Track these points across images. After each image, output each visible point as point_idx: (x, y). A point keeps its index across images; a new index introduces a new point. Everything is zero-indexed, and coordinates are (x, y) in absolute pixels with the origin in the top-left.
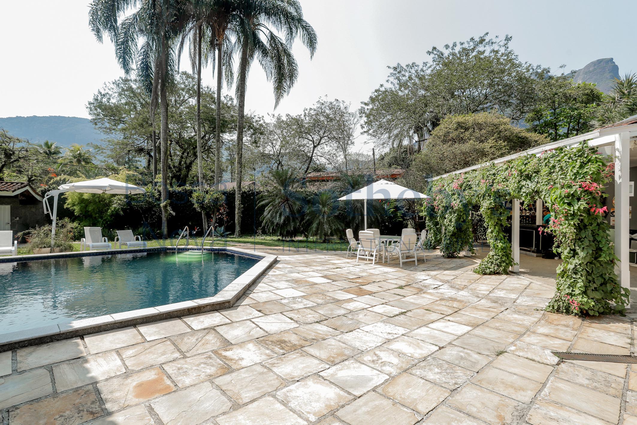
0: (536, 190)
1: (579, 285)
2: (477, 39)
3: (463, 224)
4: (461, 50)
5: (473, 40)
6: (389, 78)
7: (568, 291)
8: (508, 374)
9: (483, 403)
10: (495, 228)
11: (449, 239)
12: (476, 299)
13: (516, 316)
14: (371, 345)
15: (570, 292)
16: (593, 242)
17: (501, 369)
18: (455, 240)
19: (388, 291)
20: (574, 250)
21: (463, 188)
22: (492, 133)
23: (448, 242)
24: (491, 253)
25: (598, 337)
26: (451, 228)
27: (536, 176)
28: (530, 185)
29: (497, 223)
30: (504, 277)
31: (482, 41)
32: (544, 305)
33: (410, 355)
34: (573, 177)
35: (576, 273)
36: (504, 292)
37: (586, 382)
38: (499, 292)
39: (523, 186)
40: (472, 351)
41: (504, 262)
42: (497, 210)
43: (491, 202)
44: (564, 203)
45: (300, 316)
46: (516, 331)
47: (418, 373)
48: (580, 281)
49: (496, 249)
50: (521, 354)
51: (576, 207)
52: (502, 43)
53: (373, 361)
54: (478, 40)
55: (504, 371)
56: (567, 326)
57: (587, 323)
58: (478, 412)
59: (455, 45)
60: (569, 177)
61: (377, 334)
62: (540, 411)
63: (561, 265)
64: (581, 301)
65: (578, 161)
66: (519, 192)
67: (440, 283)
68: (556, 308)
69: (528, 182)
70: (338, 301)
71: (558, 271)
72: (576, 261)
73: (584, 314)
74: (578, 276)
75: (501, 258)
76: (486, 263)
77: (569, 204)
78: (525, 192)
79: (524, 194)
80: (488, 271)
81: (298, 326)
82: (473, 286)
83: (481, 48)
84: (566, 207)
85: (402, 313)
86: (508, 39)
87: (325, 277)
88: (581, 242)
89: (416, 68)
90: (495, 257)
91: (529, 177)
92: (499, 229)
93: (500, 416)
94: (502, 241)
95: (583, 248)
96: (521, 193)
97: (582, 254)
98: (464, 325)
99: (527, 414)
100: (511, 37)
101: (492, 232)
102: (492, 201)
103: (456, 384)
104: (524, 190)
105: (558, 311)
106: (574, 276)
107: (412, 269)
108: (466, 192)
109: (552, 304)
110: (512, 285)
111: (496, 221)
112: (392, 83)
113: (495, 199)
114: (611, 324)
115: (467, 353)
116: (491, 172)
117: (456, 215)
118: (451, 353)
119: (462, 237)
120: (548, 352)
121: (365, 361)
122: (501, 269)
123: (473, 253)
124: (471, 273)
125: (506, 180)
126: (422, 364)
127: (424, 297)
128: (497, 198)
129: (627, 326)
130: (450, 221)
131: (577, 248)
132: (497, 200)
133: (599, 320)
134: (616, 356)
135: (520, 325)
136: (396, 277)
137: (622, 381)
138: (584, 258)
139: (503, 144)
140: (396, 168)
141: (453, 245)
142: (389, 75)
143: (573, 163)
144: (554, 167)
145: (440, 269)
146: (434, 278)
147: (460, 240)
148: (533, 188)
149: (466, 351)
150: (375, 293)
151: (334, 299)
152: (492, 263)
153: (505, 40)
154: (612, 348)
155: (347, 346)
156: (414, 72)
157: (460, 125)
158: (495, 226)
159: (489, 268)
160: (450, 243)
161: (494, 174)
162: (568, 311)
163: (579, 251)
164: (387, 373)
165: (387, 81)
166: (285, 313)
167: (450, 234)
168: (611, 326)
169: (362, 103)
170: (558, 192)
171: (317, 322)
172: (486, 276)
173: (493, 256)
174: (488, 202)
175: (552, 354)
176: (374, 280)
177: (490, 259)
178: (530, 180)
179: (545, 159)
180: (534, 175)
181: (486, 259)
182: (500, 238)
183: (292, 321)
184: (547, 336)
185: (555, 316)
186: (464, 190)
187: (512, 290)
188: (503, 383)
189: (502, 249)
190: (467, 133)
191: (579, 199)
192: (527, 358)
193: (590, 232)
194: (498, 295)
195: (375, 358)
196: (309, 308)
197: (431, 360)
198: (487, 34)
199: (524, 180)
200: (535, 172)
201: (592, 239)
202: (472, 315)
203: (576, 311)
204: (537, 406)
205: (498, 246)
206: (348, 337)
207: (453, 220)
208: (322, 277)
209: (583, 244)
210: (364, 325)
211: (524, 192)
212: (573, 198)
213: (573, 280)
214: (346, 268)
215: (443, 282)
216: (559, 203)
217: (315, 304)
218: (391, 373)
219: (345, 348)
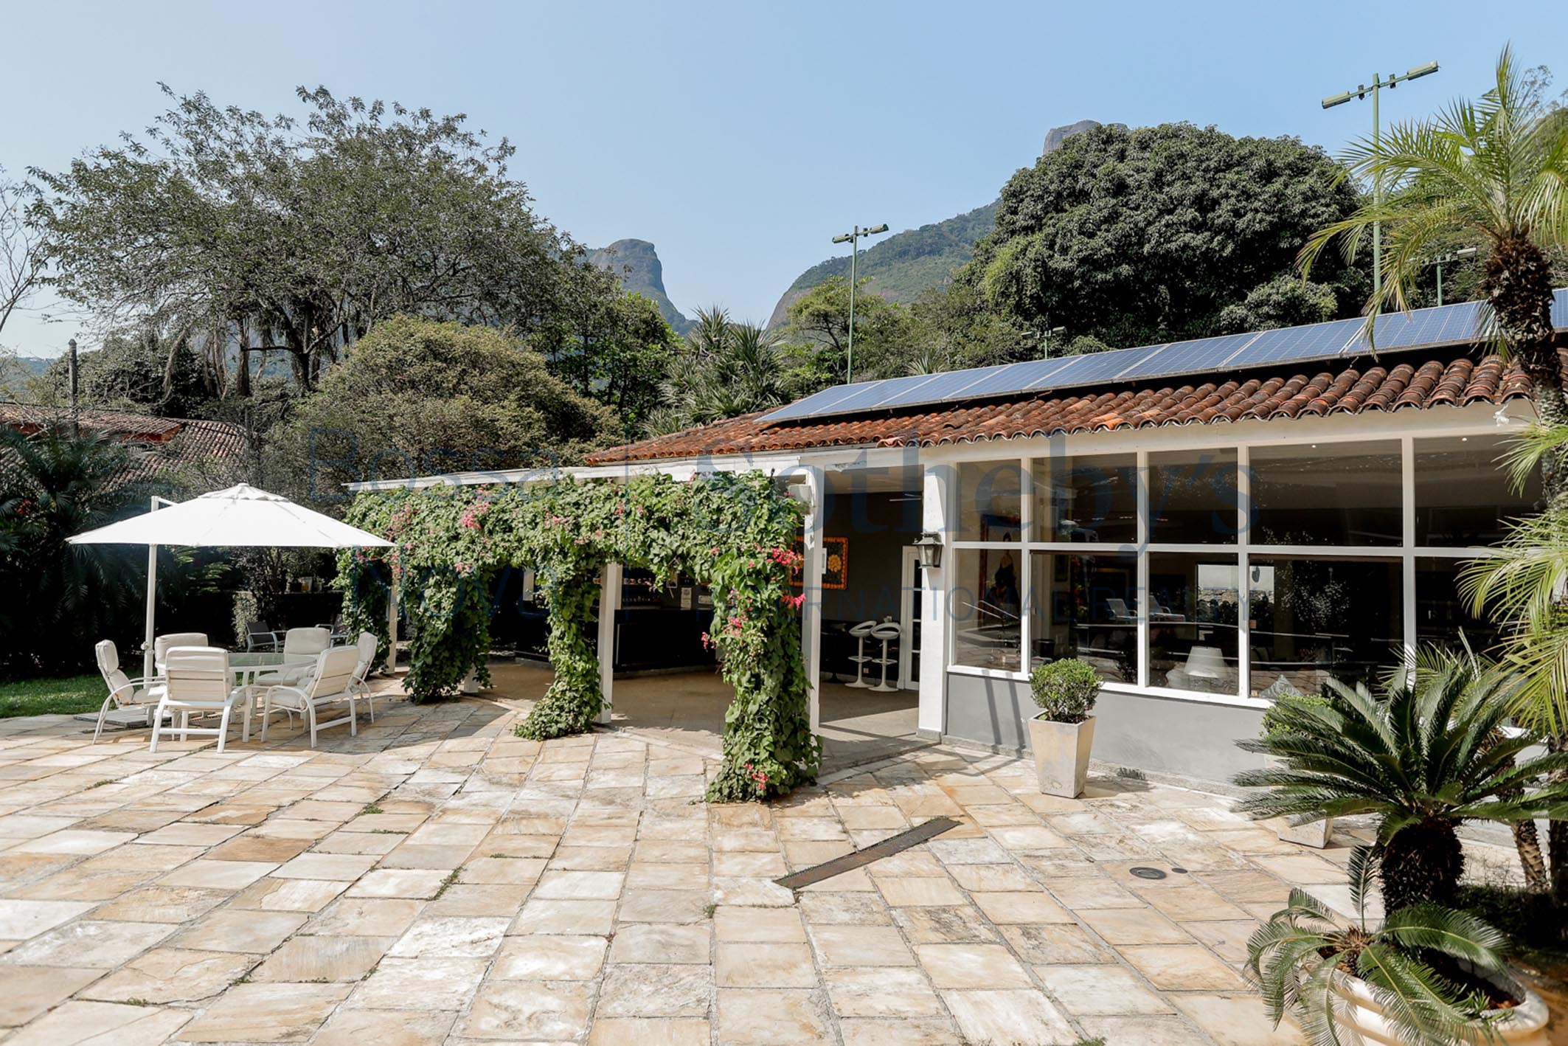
0: (679, 552)
1: (765, 742)
2: (438, 119)
3: (469, 613)
4: (395, 129)
5: (428, 116)
6: (160, 125)
7: (749, 756)
8: (752, 946)
9: (769, 1017)
10: (570, 628)
11: (431, 653)
12: (569, 805)
13: (668, 825)
14: (463, 987)
15: (752, 756)
16: (783, 658)
17: (737, 942)
18: (446, 654)
19: (346, 828)
20: (757, 676)
21: (488, 526)
22: (507, 383)
23: (429, 660)
24: (561, 686)
25: (804, 832)
26: (441, 626)
27: (679, 522)
28: (668, 541)
29: (574, 616)
30: (587, 738)
31: (449, 129)
32: (701, 790)
33: (568, 978)
34: (759, 537)
35: (761, 720)
36: (611, 775)
37: (846, 917)
38: (603, 779)
39: (653, 540)
40: (665, 923)
41: (586, 704)
42: (579, 586)
43: (568, 569)
44: (746, 586)
45: (159, 984)
46: (696, 858)
47: (620, 1010)
48: (767, 733)
49: (572, 675)
50: (739, 901)
51: (765, 596)
52: (493, 153)
53: (508, 1024)
54: (441, 124)
55: (743, 943)
56: (754, 824)
57: (776, 810)
58: (775, 1035)
59: (378, 109)
60: (751, 537)
61: (446, 954)
62: (839, 990)
63: (733, 705)
64: (769, 772)
65: (765, 506)
66: (647, 553)
67: (460, 779)
68: (726, 792)
69: (663, 533)
70: (234, 895)
71: (730, 719)
72: (763, 697)
73: (773, 796)
74: (765, 725)
75: (581, 696)
76: (548, 711)
77: (755, 589)
78: (658, 555)
79: (656, 560)
80: (554, 729)
81: (184, 1017)
82: (539, 772)
83: (445, 145)
84: (750, 593)
85: (452, 880)
86: (506, 149)
87: (85, 824)
88: (768, 659)
89: (262, 130)
90: (568, 694)
91: (664, 524)
92: (578, 630)
93: (804, 1024)
94: (584, 657)
95: (772, 672)
96: (651, 557)
97: (769, 682)
98: (602, 870)
99: (830, 1003)
100: (513, 148)
101: (561, 638)
102: (571, 566)
103: (699, 1001)
104: (655, 550)
105: (730, 797)
106: (758, 726)
107: (347, 747)
108: (497, 538)
109: (718, 787)
110: (617, 757)
111: (574, 610)
112: (167, 142)
113: (577, 562)
114: (807, 804)
115: (662, 932)
116: (568, 499)
117: (454, 590)
118: (636, 942)
119: (464, 645)
120: (768, 882)
121: (486, 1033)
122: (582, 719)
123: (485, 685)
124: (512, 737)
125: (611, 520)
126: (609, 987)
127: (456, 825)
128: (582, 559)
129: (824, 800)
130: (438, 606)
131: (762, 671)
132: (583, 564)
133: (789, 801)
134: (842, 858)
135: (689, 841)
136: (331, 781)
137: (875, 896)
138: (773, 690)
139: (536, 415)
140: (129, 410)
141: (441, 669)
142: (164, 114)
143: (757, 509)
144: (719, 510)
145: (426, 737)
146: (427, 762)
147: (458, 654)
148: (674, 548)
149: (654, 927)
150: (317, 842)
151: (213, 893)
152: (561, 708)
153: (501, 148)
154: (831, 846)
155: (406, 1015)
156: (251, 139)
157: (433, 350)
158: (570, 621)
159: (557, 722)
160: (433, 665)
161: (577, 505)
162: (746, 795)
163: (765, 677)
164: (563, 1036)
165: (152, 132)
166: (91, 993)
167: (436, 640)
168: (808, 807)
169: (32, 171)
170: (736, 564)
171: (242, 980)
172: (549, 742)
173: (563, 692)
174: (562, 568)
175: (776, 886)
176: (276, 803)
177: (557, 700)
178: (668, 530)
179: (699, 490)
180: (676, 520)
181: (548, 702)
182: (579, 649)
183: (149, 1009)
184: (742, 852)
185: (728, 809)
186: (491, 532)
187: (625, 768)
188: (760, 966)
189: (583, 675)
190: (452, 374)
191: (767, 580)
192: (754, 906)
193: (779, 640)
194: (605, 786)
195: (505, 1016)
196: (159, 946)
197: (616, 972)
198: (463, 117)
199: (654, 527)
200: (677, 515)
201: (781, 652)
202: (595, 844)
203: (762, 792)
204: (831, 984)
205: (575, 669)
206: (380, 987)
207: (446, 604)
208: (78, 826)
209: (770, 664)
210: (387, 943)
211: (655, 555)
212: (760, 577)
213: (756, 733)
214: (134, 779)
215: (462, 773)
216: (738, 586)
217: (171, 929)
218: (572, 1035)
219: (408, 1021)
